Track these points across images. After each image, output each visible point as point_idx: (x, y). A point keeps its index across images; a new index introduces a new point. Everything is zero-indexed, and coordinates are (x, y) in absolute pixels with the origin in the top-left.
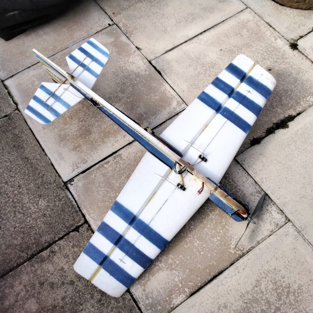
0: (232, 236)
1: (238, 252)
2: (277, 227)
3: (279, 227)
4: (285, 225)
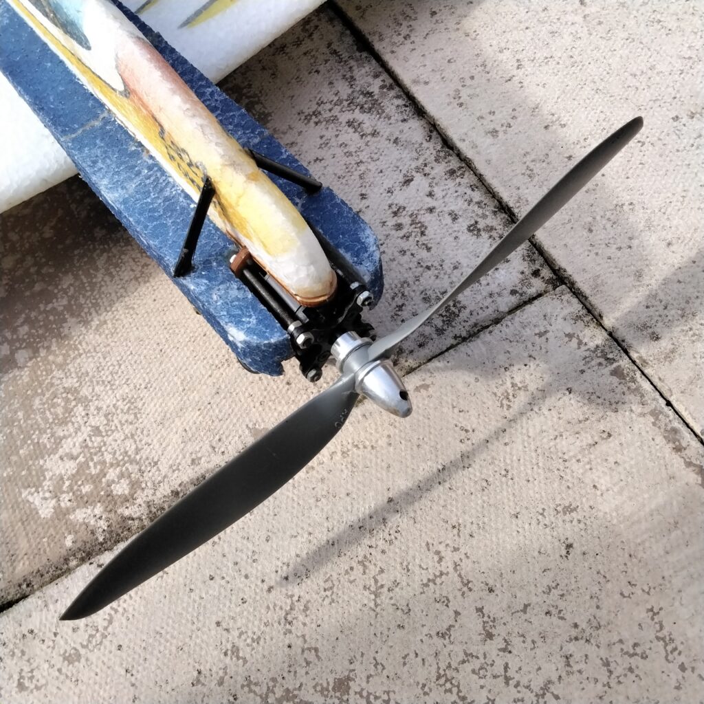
1: (79, 515)
2: (440, 332)
3: (460, 329)
4: (512, 311)
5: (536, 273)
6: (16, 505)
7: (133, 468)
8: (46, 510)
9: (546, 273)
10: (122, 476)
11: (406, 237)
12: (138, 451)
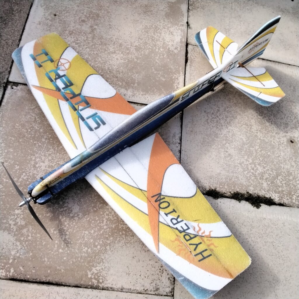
0: (104, 261)
1: (93, 280)
2: (154, 291)
3: (157, 293)
4: (165, 295)
5: (171, 292)
6: (86, 272)
7: (104, 279)
8: (89, 276)
9: (172, 293)
10: (102, 279)
11: (160, 272)
12: (106, 277)
